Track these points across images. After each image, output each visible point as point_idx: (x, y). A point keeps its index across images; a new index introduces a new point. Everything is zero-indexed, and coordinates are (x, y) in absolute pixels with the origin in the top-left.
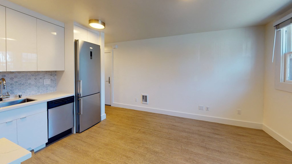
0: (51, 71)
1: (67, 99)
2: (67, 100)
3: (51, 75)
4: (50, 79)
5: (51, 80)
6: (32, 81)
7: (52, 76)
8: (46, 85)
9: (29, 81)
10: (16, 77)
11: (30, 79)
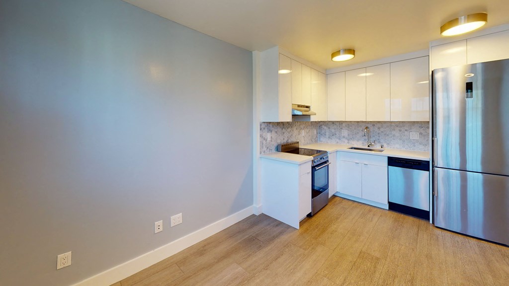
0: (421, 122)
1: (414, 162)
2: (414, 164)
3: (420, 127)
4: (418, 133)
5: (421, 134)
6: (397, 133)
7: (422, 129)
8: (414, 140)
9: (393, 133)
10: (382, 127)
11: (394, 130)
